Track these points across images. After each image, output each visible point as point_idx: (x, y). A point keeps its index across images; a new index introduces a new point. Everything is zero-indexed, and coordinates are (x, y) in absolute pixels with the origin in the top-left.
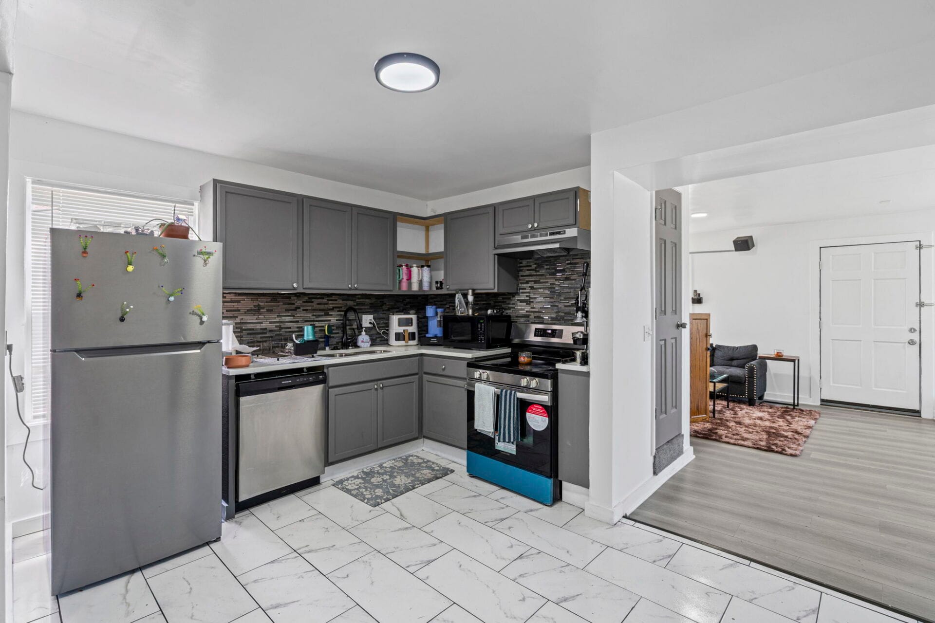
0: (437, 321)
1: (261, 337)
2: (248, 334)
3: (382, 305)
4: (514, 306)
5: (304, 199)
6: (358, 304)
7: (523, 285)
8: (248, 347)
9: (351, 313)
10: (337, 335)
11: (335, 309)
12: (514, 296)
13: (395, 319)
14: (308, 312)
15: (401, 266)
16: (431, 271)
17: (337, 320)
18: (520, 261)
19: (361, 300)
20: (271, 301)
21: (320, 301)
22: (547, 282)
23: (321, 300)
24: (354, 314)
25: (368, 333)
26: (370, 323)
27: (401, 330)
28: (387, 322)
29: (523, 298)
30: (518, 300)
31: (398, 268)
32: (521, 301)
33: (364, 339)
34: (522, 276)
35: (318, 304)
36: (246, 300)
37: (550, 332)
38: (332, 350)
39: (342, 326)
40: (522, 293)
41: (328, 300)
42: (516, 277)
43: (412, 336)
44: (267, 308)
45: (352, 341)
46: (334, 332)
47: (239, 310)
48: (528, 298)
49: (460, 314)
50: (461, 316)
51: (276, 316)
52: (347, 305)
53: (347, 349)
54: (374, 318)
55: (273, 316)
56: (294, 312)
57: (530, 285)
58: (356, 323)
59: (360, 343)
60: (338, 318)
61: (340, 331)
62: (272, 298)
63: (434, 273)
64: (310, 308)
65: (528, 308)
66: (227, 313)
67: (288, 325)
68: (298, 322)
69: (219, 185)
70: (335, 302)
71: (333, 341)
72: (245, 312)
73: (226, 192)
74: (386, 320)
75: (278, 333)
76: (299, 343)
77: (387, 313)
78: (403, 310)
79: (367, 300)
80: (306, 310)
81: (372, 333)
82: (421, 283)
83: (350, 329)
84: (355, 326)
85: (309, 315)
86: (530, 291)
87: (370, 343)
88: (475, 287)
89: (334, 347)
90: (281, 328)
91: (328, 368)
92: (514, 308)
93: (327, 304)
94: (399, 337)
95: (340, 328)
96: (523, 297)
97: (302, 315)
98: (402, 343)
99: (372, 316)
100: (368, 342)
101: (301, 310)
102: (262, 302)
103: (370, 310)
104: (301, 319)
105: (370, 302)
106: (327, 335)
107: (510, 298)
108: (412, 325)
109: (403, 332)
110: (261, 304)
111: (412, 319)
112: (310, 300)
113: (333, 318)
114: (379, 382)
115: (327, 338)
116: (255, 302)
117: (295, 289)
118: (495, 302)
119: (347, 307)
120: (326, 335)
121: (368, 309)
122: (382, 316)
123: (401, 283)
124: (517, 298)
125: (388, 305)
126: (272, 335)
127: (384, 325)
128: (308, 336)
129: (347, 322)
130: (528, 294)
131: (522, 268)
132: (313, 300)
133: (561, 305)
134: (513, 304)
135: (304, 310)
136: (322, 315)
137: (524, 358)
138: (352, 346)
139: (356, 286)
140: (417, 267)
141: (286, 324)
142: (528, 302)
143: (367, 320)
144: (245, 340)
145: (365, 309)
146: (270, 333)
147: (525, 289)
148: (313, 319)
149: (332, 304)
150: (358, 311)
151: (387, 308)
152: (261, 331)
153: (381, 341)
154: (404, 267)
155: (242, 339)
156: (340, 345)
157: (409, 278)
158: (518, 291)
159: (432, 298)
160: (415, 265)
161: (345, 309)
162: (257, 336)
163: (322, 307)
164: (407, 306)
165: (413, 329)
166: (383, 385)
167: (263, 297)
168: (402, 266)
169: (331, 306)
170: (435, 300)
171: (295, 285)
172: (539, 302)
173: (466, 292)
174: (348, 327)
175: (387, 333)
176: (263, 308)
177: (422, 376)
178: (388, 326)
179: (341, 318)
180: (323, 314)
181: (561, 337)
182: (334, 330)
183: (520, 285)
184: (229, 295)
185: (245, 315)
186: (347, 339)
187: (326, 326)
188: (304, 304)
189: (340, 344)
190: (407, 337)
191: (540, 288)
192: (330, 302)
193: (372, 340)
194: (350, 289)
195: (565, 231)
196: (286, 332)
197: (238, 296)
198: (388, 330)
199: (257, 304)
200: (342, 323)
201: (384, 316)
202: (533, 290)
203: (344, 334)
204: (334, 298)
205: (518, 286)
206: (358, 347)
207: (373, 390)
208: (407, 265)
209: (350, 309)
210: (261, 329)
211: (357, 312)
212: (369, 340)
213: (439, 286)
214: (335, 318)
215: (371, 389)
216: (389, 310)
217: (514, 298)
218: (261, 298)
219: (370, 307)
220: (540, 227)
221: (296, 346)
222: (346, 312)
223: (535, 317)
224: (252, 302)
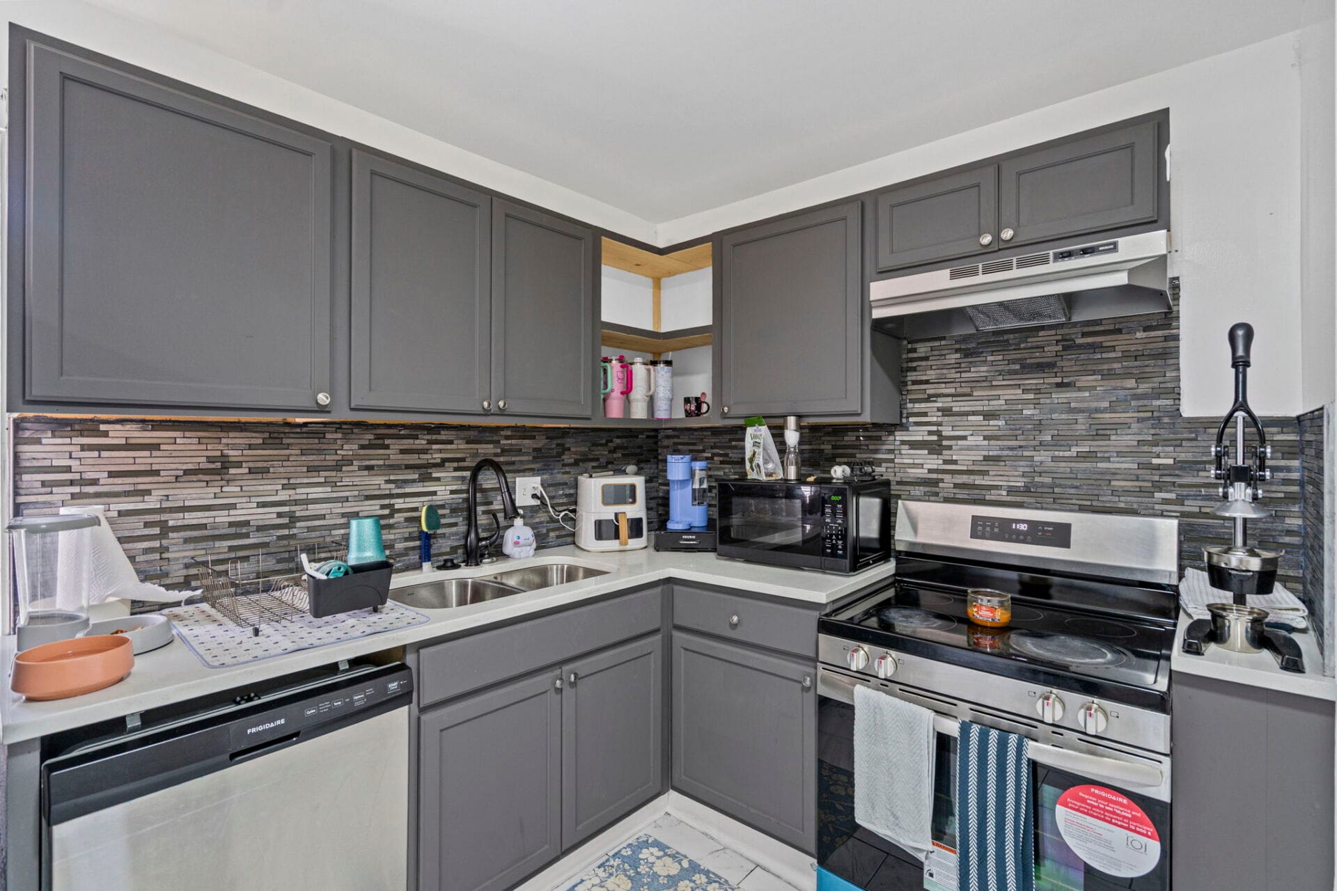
0: (694, 490)
1: (231, 549)
2: (186, 541)
3: (560, 455)
4: (892, 456)
5: (355, 152)
6: (504, 452)
7: (917, 405)
8: (162, 589)
9: (487, 472)
10: (454, 529)
11: (447, 464)
12: (891, 433)
13: (593, 487)
14: (372, 472)
15: (606, 360)
16: (674, 374)
17: (452, 492)
18: (910, 346)
19: (514, 442)
20: (264, 446)
21: (407, 444)
22: (998, 397)
23: (411, 441)
24: (495, 476)
25: (529, 521)
26: (534, 496)
27: (608, 513)
28: (572, 491)
29: (920, 438)
30: (903, 443)
31: (603, 364)
32: (914, 445)
33: (518, 536)
34: (915, 383)
35: (403, 452)
36: (178, 441)
37: (1023, 527)
38: (439, 568)
39: (465, 506)
40: (917, 424)
41: (430, 442)
42: (901, 386)
43: (636, 528)
44: (251, 465)
45: (491, 544)
46: (443, 521)
47: (156, 473)
48: (935, 438)
49: (765, 478)
50: (767, 482)
51: (280, 487)
52: (476, 455)
53: (477, 564)
54: (542, 485)
55: (269, 487)
56: (334, 474)
57: (940, 405)
58: (499, 498)
59: (508, 548)
60: (454, 488)
61: (461, 519)
62: (267, 435)
63: (679, 379)
64: (381, 462)
65: (934, 462)
66: (111, 480)
67: (314, 509)
68: (347, 499)
69: (32, 47)
70: (449, 447)
71: (442, 546)
72: (177, 477)
73: (65, 77)
74: (570, 488)
75: (286, 532)
76: (325, 577)
77: (573, 470)
78: (608, 463)
79: (526, 442)
80: (369, 468)
81: (537, 520)
82: (651, 400)
83: (484, 512)
84: (497, 506)
85: (378, 482)
86: (939, 419)
87: (534, 545)
88: (802, 410)
89: (446, 561)
90: (294, 519)
91: (418, 651)
92: (892, 461)
93: (425, 451)
94: (605, 530)
95: (461, 510)
96: (919, 434)
97: (357, 481)
98: (613, 544)
99: (538, 479)
100: (530, 545)
101: (356, 468)
102: (233, 446)
103: (532, 466)
104: (356, 493)
105: (535, 446)
106: (427, 533)
107: (879, 438)
108: (634, 501)
109: (613, 517)
110: (231, 453)
111: (633, 488)
112: (380, 442)
113: (443, 488)
114: (566, 668)
115: (426, 539)
116: (209, 447)
117: (322, 410)
118: (834, 447)
119: (479, 459)
120: (422, 532)
121: (528, 462)
122: (560, 478)
123: (608, 402)
124: (900, 436)
125: (575, 453)
126: (267, 540)
127: (565, 500)
128: (360, 548)
129: (478, 495)
130: (934, 428)
131: (914, 364)
132: (387, 442)
133: (1042, 457)
134: (891, 451)
135: (361, 468)
136: (414, 481)
137: (992, 609)
138: (490, 556)
139: (501, 404)
140: (645, 364)
141: (310, 507)
142: (935, 448)
143: (527, 488)
144: (177, 559)
145: (521, 462)
146: (259, 534)
147: (925, 414)
148: (388, 492)
149: (440, 451)
150: (504, 468)
151: (572, 461)
152: (232, 530)
153: (558, 537)
154: (614, 362)
155: (165, 556)
156: (459, 557)
157: (627, 390)
158: (904, 420)
159: (668, 437)
160: (639, 360)
161: (474, 464)
162: (217, 544)
163: (413, 459)
164: (615, 455)
165: (637, 510)
166: (575, 678)
167: (237, 434)
168: (610, 361)
169: (438, 457)
170: (676, 440)
171: (323, 398)
172: (969, 448)
173: (779, 422)
174: (480, 509)
175: (572, 519)
176: (239, 465)
177: (670, 638)
178: (576, 503)
179: (464, 487)
180: (416, 476)
181: (1066, 544)
182: (444, 516)
183: (910, 405)
184: (118, 427)
185: (178, 485)
186: (479, 540)
187: (424, 509)
188: (362, 452)
189: (460, 551)
190: (624, 529)
191: (974, 413)
192: (434, 447)
193: (538, 536)
194: (487, 413)
195: (1115, 244)
196: (310, 529)
197: (152, 430)
198: (574, 511)
199: (218, 453)
200: (467, 500)
201: (565, 478)
202: (951, 418)
203: (469, 525)
204: (444, 435)
205: (902, 406)
206: (507, 557)
207: (552, 694)
208: (621, 359)
209: (486, 463)
210: (231, 524)
211: (501, 469)
212: (532, 539)
213: (693, 408)
214: (448, 488)
215: (546, 692)
216: (576, 463)
217: (891, 438)
218: (231, 434)
219: (534, 458)
220: (1021, 239)
221: (318, 589)
222: (476, 471)
223: (956, 486)
224: (204, 447)
